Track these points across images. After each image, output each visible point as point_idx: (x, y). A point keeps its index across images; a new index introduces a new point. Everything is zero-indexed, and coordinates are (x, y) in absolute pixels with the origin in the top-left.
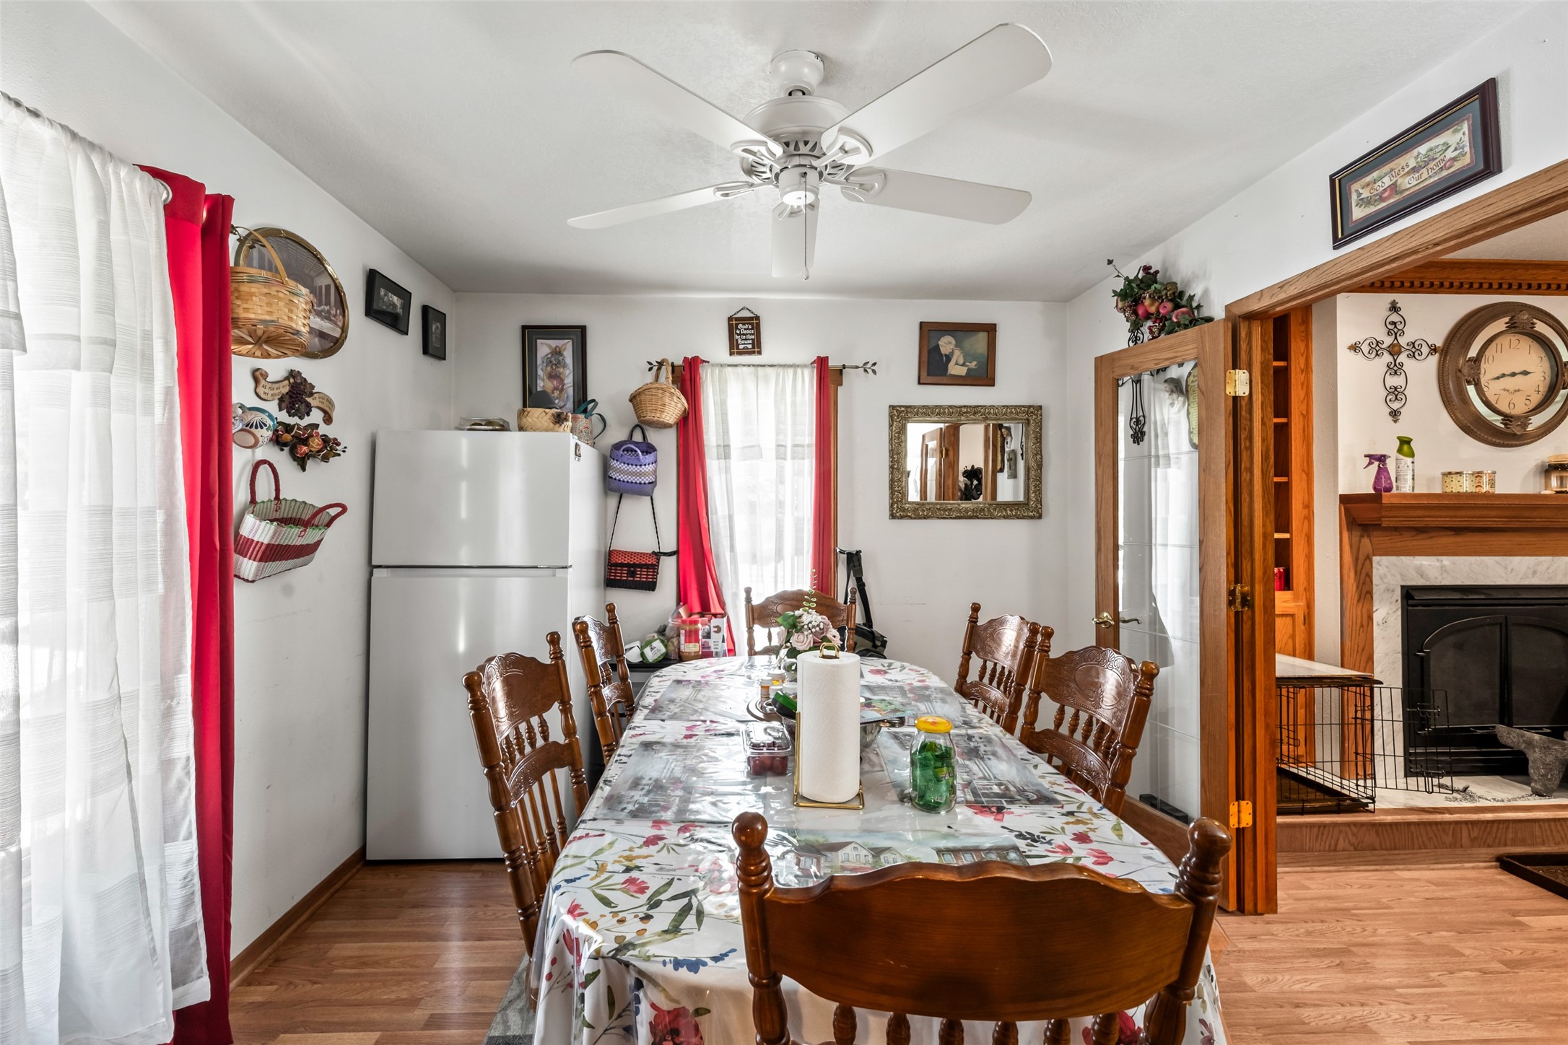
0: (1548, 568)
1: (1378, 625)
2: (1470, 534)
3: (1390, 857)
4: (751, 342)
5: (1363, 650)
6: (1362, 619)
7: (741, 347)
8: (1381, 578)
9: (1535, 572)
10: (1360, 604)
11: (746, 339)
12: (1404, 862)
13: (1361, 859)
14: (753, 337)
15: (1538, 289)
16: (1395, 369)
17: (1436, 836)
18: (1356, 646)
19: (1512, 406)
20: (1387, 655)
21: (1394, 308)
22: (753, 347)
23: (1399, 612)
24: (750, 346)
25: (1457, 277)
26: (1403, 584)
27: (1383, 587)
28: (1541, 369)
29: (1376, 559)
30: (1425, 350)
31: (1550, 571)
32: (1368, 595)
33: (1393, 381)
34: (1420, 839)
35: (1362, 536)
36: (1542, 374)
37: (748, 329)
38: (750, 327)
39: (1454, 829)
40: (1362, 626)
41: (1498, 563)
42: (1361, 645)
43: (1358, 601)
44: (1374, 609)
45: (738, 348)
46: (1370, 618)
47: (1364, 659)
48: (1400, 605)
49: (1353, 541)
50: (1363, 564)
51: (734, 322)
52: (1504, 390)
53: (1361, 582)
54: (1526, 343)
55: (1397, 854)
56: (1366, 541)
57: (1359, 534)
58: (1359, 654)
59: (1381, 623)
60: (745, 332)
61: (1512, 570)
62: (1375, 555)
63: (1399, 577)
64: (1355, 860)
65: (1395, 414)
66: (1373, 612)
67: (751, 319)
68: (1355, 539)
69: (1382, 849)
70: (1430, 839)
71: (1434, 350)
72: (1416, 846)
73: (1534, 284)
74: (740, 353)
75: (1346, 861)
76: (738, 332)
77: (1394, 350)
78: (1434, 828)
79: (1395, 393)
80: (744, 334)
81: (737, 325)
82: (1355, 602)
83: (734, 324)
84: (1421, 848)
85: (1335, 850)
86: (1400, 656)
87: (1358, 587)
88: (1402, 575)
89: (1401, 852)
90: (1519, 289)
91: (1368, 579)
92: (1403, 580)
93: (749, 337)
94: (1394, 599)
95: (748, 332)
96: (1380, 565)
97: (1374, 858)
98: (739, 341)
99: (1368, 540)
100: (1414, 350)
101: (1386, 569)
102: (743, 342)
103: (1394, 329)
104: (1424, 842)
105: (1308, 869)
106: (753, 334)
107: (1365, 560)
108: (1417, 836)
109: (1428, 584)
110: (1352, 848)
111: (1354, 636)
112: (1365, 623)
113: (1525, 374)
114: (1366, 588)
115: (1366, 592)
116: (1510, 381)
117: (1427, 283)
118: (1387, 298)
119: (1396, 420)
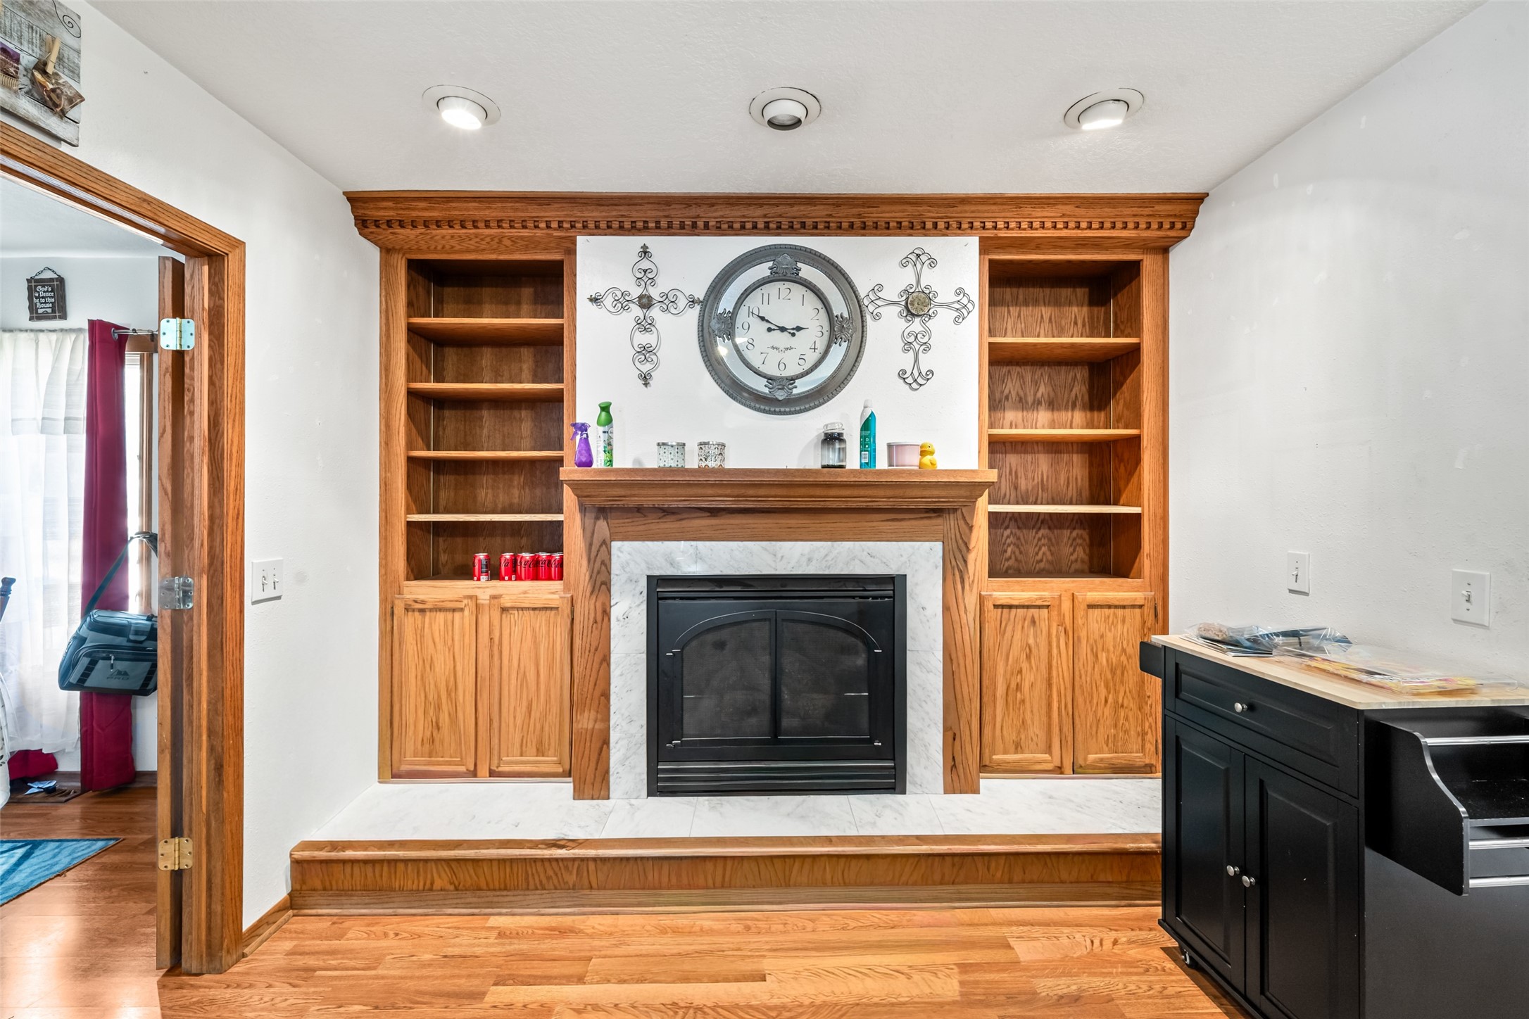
0: (826, 555)
1: (618, 620)
2: (729, 515)
3: (496, 899)
4: (51, 305)
5: (596, 650)
6: (596, 614)
7: (40, 311)
8: (623, 567)
9: (810, 560)
10: (594, 597)
11: (45, 303)
12: (510, 905)
13: (458, 901)
14: (53, 300)
15: (815, 229)
16: (645, 326)
17: (556, 875)
18: (588, 646)
19: (782, 366)
20: (628, 655)
21: (645, 252)
22: (54, 311)
23: (644, 606)
24: (49, 310)
25: (713, 215)
26: (649, 573)
27: (624, 577)
28: (817, 323)
29: (616, 545)
30: (682, 302)
31: (829, 558)
32: (603, 587)
33: (642, 339)
34: (536, 878)
35: (597, 518)
36: (820, 328)
37: (47, 291)
38: (50, 289)
39: (578, 868)
40: (596, 622)
41: (766, 550)
42: (594, 644)
43: (592, 593)
44: (613, 602)
45: (37, 313)
46: (606, 613)
47: (597, 660)
48: (645, 598)
49: (587, 524)
50: (598, 551)
51: (33, 284)
52: (773, 348)
53: (595, 571)
54: (798, 290)
55: (503, 896)
56: (602, 524)
57: (593, 515)
58: (591, 654)
59: (621, 618)
60: (44, 295)
61: (782, 557)
62: (614, 540)
63: (643, 565)
64: (451, 901)
65: (646, 379)
66: (611, 607)
67: (52, 280)
68: (589, 522)
69: (489, 890)
70: (549, 878)
71: (693, 302)
72: (531, 886)
73: (809, 222)
74: (40, 318)
75: (440, 902)
76: (37, 295)
77: (645, 302)
78: (554, 864)
79: (645, 352)
80: (43, 297)
81: (36, 286)
82: (588, 594)
83: (34, 284)
84: (537, 889)
85: (431, 890)
86: (644, 656)
87: (591, 577)
88: (647, 563)
89: (509, 893)
90: (792, 230)
91: (603, 568)
92: (649, 568)
93: (48, 300)
94: (638, 591)
95: (47, 294)
96: (622, 552)
97: (475, 900)
98: (38, 304)
99: (605, 523)
100: (668, 301)
101: (628, 557)
102: (43, 305)
103: (647, 277)
104: (541, 882)
105: (390, 911)
106: (52, 297)
107: (601, 546)
108: (533, 875)
109: (679, 573)
110: (452, 887)
111: (585, 634)
112: (599, 619)
113: (799, 329)
114: (601, 578)
115: (601, 582)
116: (782, 339)
117: (676, 222)
118: (637, 241)
119: (646, 384)
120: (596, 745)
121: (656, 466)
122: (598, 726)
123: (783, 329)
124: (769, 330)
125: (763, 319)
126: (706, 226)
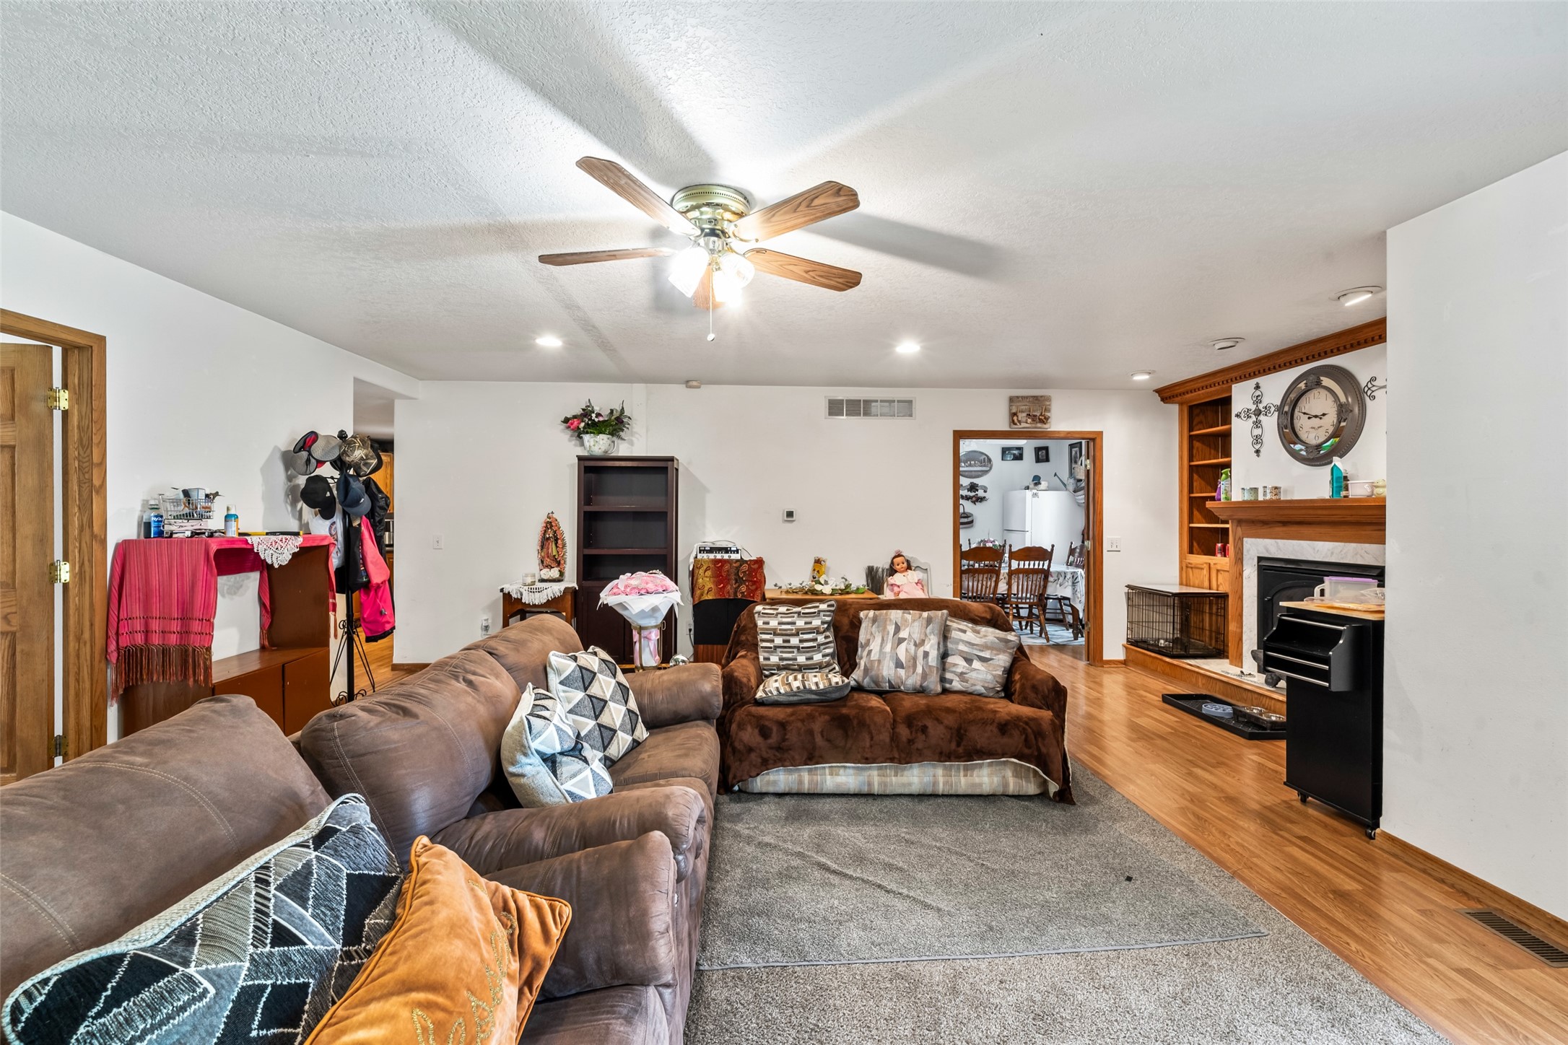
5: (1237, 592)
6: (1238, 574)
8: (1247, 552)
9: (1332, 554)
10: (1237, 566)
15: (1326, 354)
16: (1257, 425)
19: (1316, 438)
20: (1250, 596)
21: (1257, 386)
23: (1256, 572)
25: (1281, 360)
26: (1257, 556)
27: (1248, 557)
28: (1332, 410)
29: (1245, 540)
30: (1272, 409)
31: (1343, 553)
33: (1256, 432)
35: (1237, 526)
36: (1334, 412)
40: (1237, 577)
41: (1309, 546)
42: (1236, 590)
44: (1244, 569)
46: (1241, 575)
48: (1256, 568)
50: (1237, 543)
52: (1311, 428)
53: (1238, 553)
54: (1324, 392)
57: (1236, 524)
58: (1235, 594)
59: (1247, 578)
61: (1319, 550)
62: (1243, 537)
65: (1258, 452)
66: (1243, 571)
68: (1234, 528)
71: (1276, 408)
73: (1329, 350)
77: (1257, 413)
79: (1258, 439)
82: (1235, 565)
86: (1256, 597)
87: (1237, 555)
88: (1256, 550)
90: (1321, 357)
91: (1241, 551)
92: (1258, 553)
94: (1253, 565)
96: (1247, 543)
99: (1240, 528)
100: (1266, 411)
101: (1249, 546)
103: (1258, 400)
107: (1238, 540)
109: (1271, 556)
112: (1239, 576)
113: (1324, 415)
114: (1239, 556)
115: (1239, 560)
116: (1315, 422)
117: (1267, 369)
118: (1252, 382)
119: (1258, 456)
120: (1237, 639)
121: (1240, 500)
122: (1238, 630)
123: (1316, 416)
124: (1309, 418)
125: (1304, 413)
126: (1280, 366)
